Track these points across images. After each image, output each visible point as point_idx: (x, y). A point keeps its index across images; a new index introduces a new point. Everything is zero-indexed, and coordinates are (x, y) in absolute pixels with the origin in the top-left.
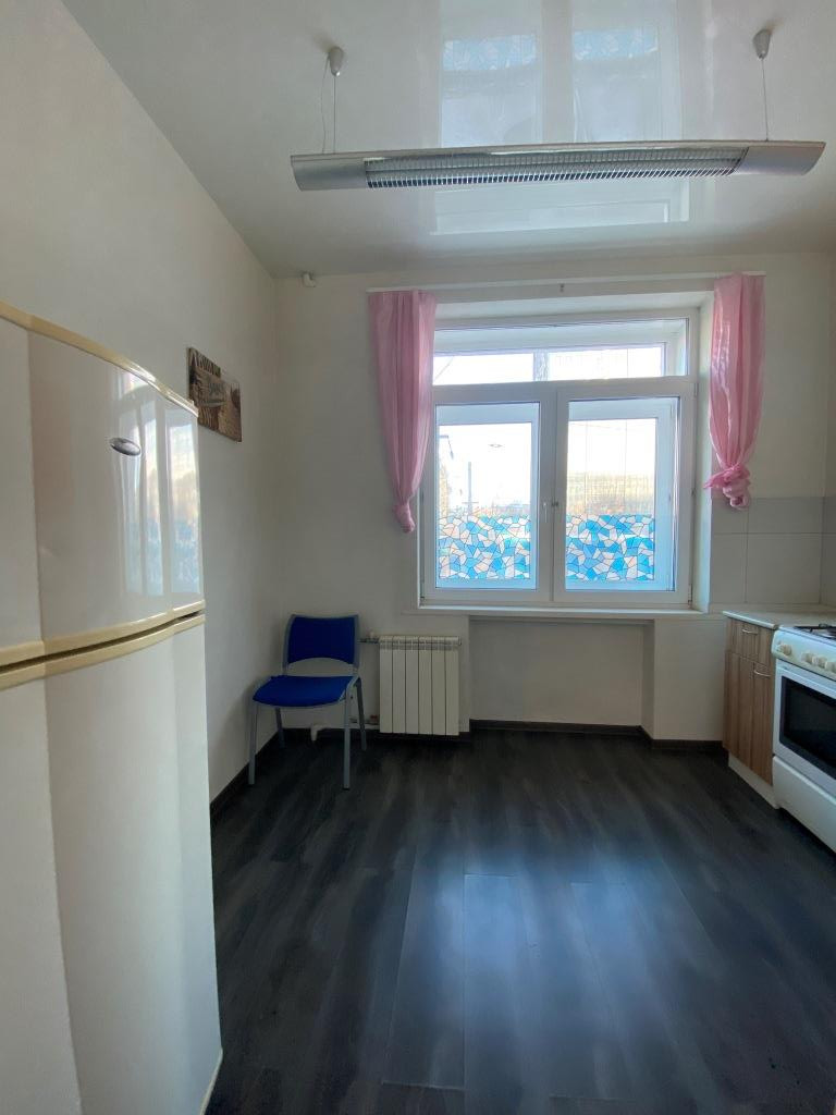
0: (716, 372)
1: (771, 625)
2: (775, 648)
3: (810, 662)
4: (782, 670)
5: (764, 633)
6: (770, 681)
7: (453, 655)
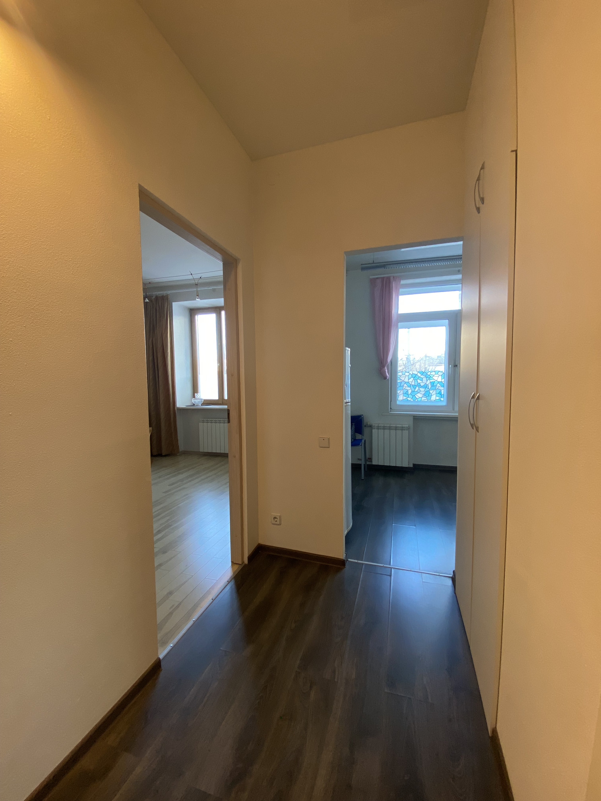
7: (406, 433)
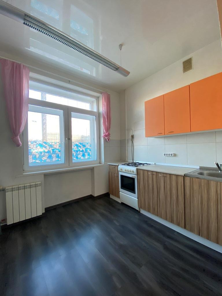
0: (103, 112)
1: (118, 165)
2: (119, 169)
3: (126, 171)
4: (120, 173)
5: (116, 167)
6: (118, 176)
